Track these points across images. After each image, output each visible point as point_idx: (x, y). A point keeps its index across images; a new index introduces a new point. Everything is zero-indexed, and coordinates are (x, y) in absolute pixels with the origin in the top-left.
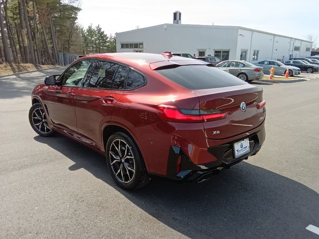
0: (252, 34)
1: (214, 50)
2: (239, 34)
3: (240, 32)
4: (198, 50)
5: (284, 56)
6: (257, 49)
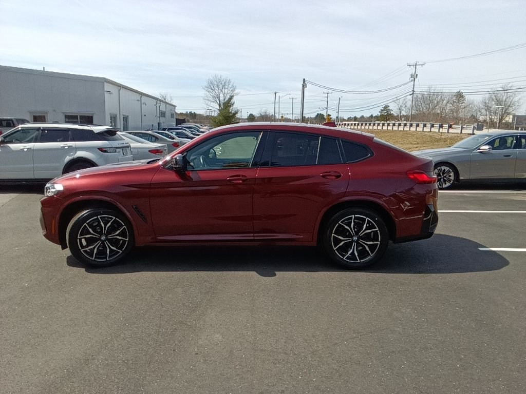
0: (119, 91)
1: (63, 113)
2: (106, 89)
3: (107, 87)
4: (30, 113)
5: (152, 125)
6: (126, 114)
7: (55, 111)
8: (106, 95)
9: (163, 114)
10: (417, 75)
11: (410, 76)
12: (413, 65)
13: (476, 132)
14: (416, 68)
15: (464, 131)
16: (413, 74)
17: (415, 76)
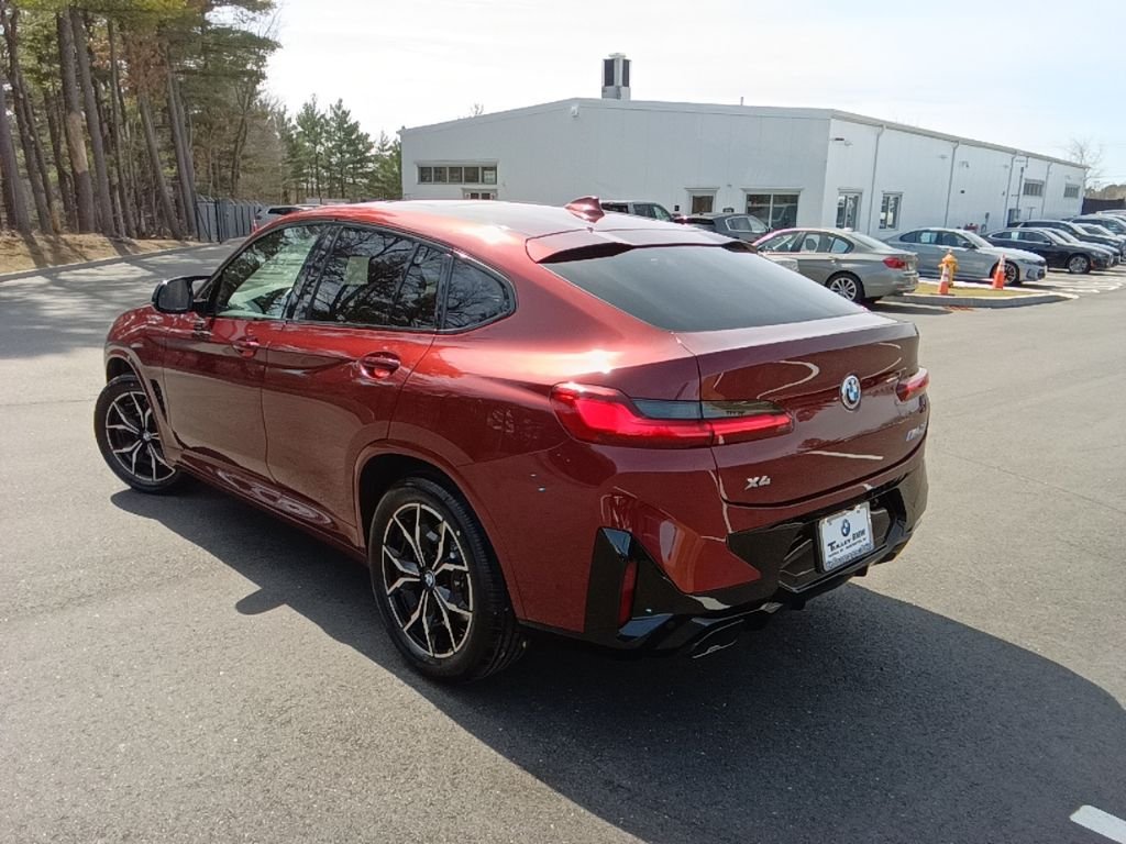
1: (744, 191)
2: (833, 134)
3: (837, 128)
5: (987, 216)
6: (893, 189)
7: (730, 186)
8: (833, 147)
9: (1033, 189)
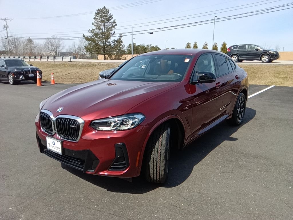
10: (8, 26)
11: (3, 27)
12: (4, 20)
13: (72, 60)
14: (6, 22)
15: (64, 60)
16: (5, 25)
17: (7, 27)
